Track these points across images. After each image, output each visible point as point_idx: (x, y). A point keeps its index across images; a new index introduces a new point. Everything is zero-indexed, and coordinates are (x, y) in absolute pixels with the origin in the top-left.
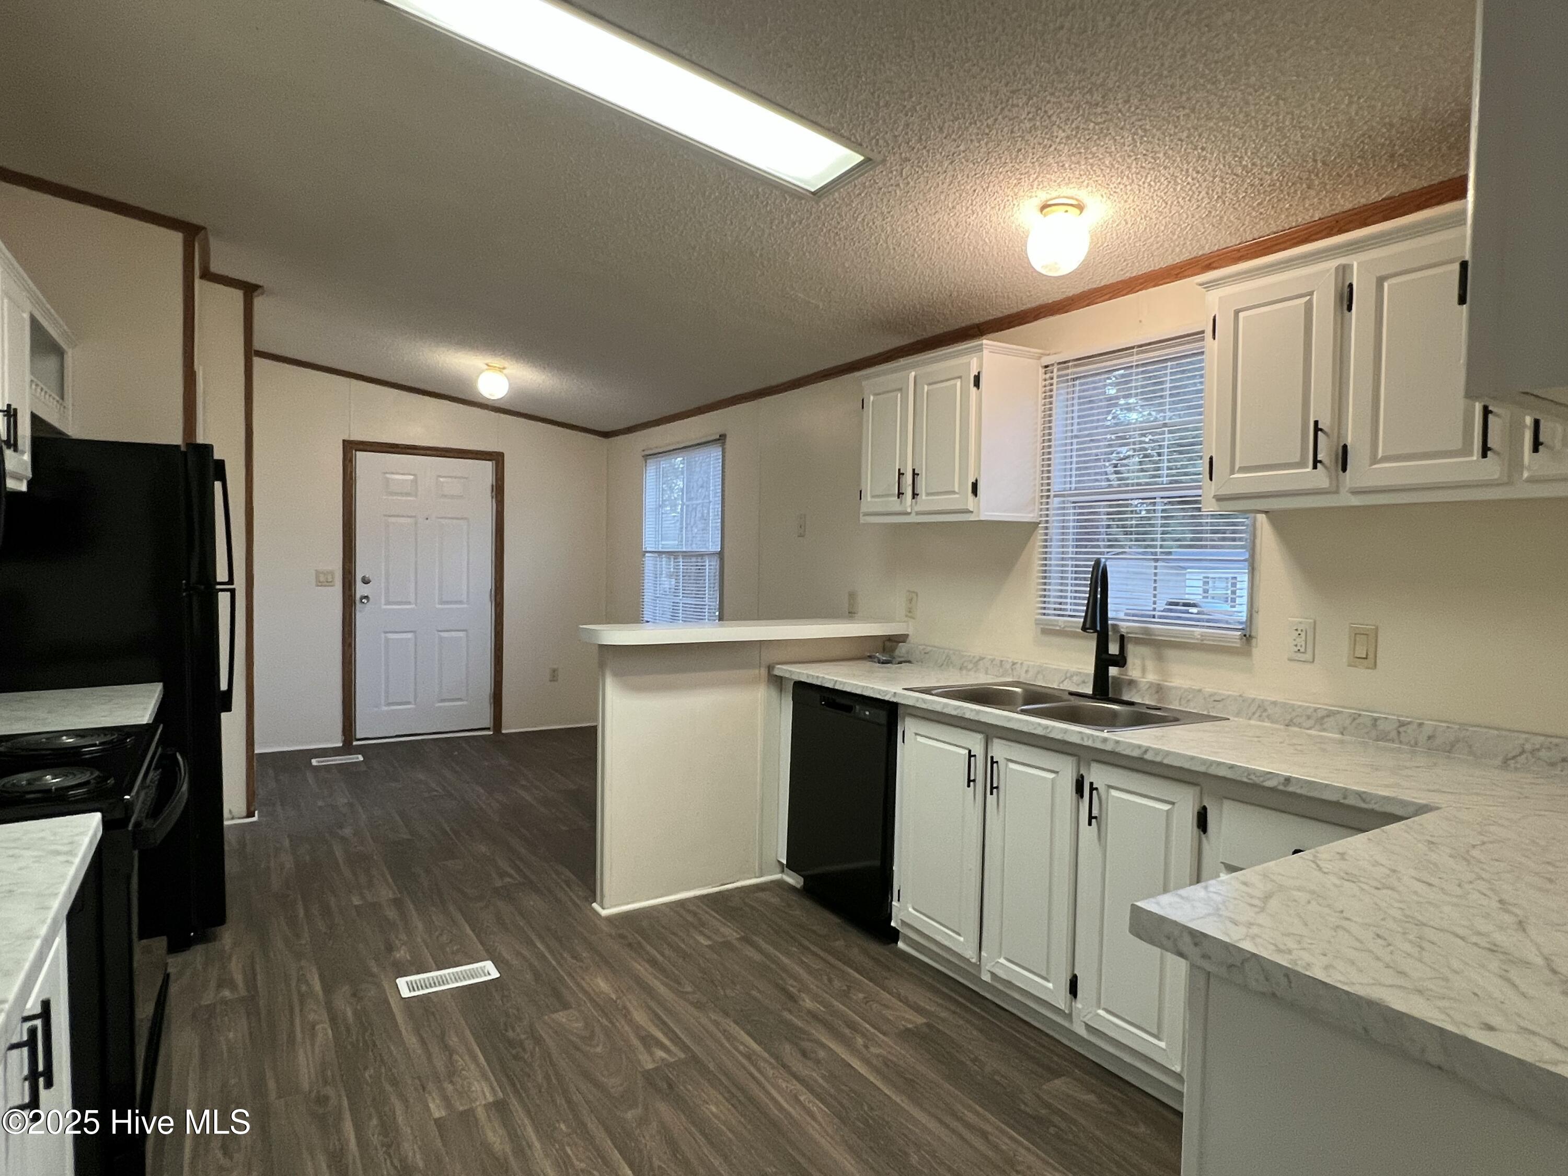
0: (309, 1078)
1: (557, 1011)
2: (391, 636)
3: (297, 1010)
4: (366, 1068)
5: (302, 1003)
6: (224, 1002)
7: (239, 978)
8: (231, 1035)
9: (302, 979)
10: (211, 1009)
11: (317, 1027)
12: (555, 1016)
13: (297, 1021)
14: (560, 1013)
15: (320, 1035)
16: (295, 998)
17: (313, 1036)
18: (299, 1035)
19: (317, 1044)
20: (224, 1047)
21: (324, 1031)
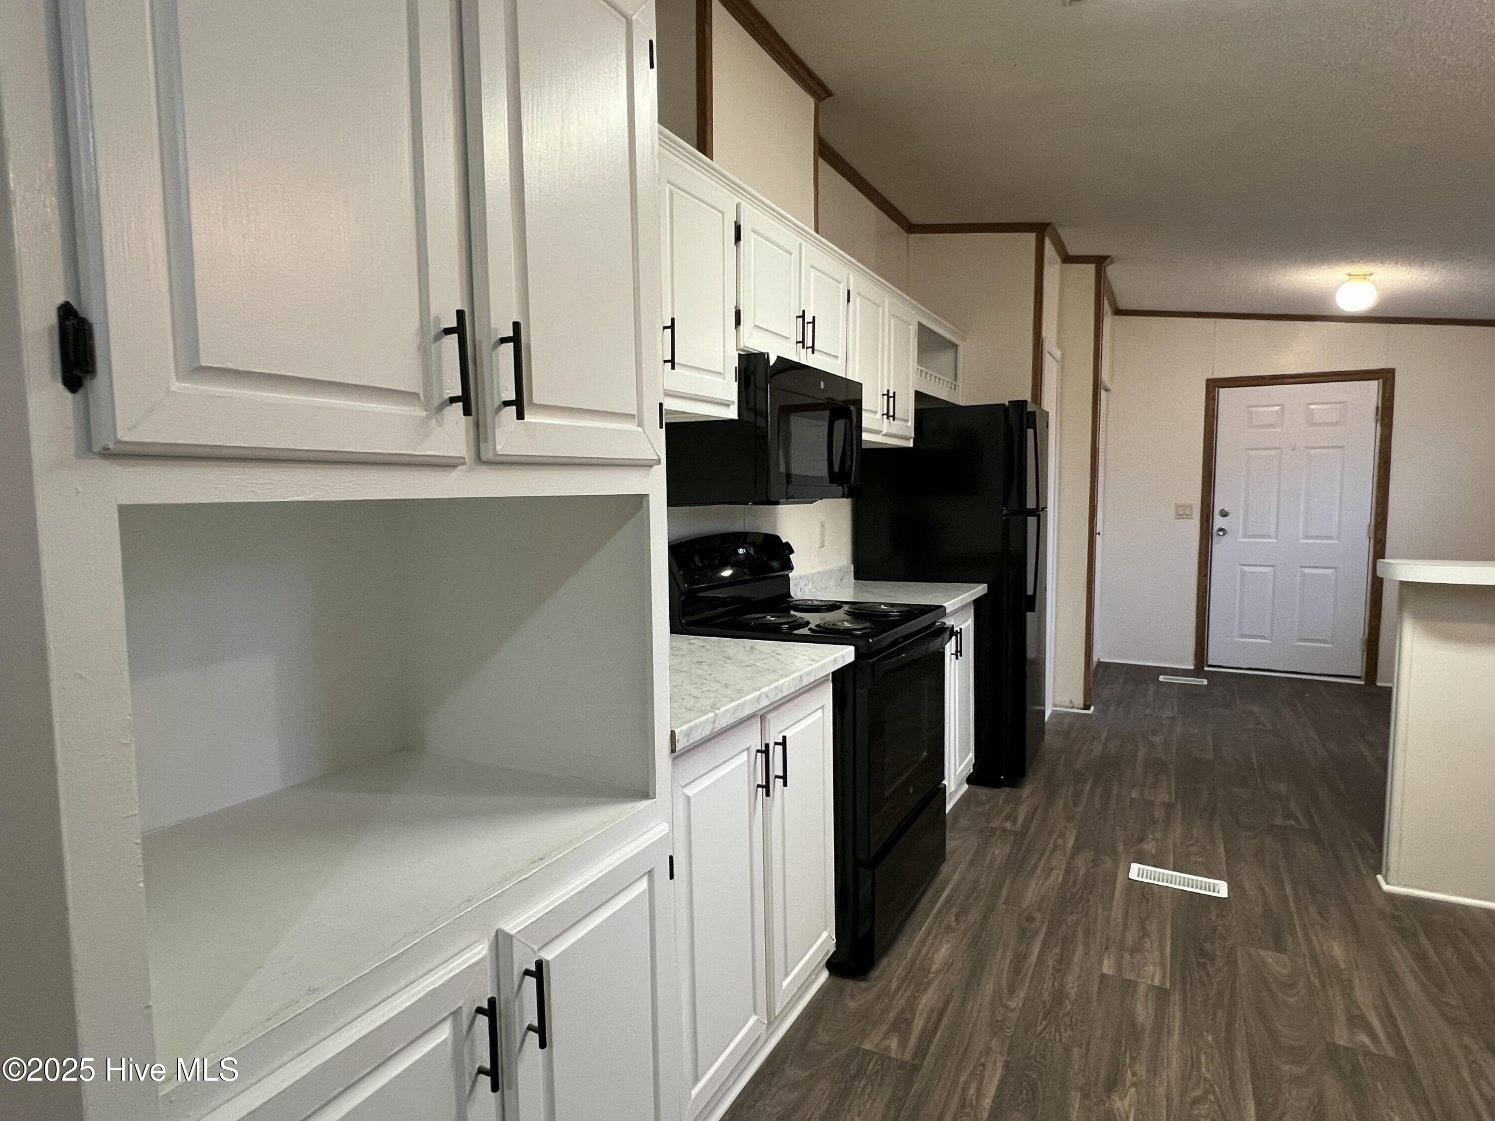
0: (1031, 901)
1: (1266, 949)
2: (1247, 569)
3: (1047, 853)
4: (1072, 913)
5: (1053, 851)
6: (1004, 830)
7: (1021, 819)
8: (997, 852)
9: (1062, 835)
10: (993, 830)
11: (1054, 871)
12: (1263, 952)
13: (1043, 862)
14: (1270, 953)
15: (1053, 878)
16: (1051, 845)
17: (1049, 875)
18: (1039, 870)
19: (1048, 882)
20: (989, 858)
21: (1057, 876)
